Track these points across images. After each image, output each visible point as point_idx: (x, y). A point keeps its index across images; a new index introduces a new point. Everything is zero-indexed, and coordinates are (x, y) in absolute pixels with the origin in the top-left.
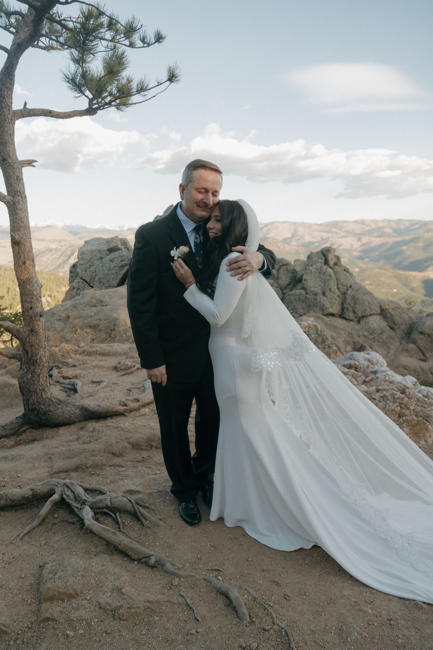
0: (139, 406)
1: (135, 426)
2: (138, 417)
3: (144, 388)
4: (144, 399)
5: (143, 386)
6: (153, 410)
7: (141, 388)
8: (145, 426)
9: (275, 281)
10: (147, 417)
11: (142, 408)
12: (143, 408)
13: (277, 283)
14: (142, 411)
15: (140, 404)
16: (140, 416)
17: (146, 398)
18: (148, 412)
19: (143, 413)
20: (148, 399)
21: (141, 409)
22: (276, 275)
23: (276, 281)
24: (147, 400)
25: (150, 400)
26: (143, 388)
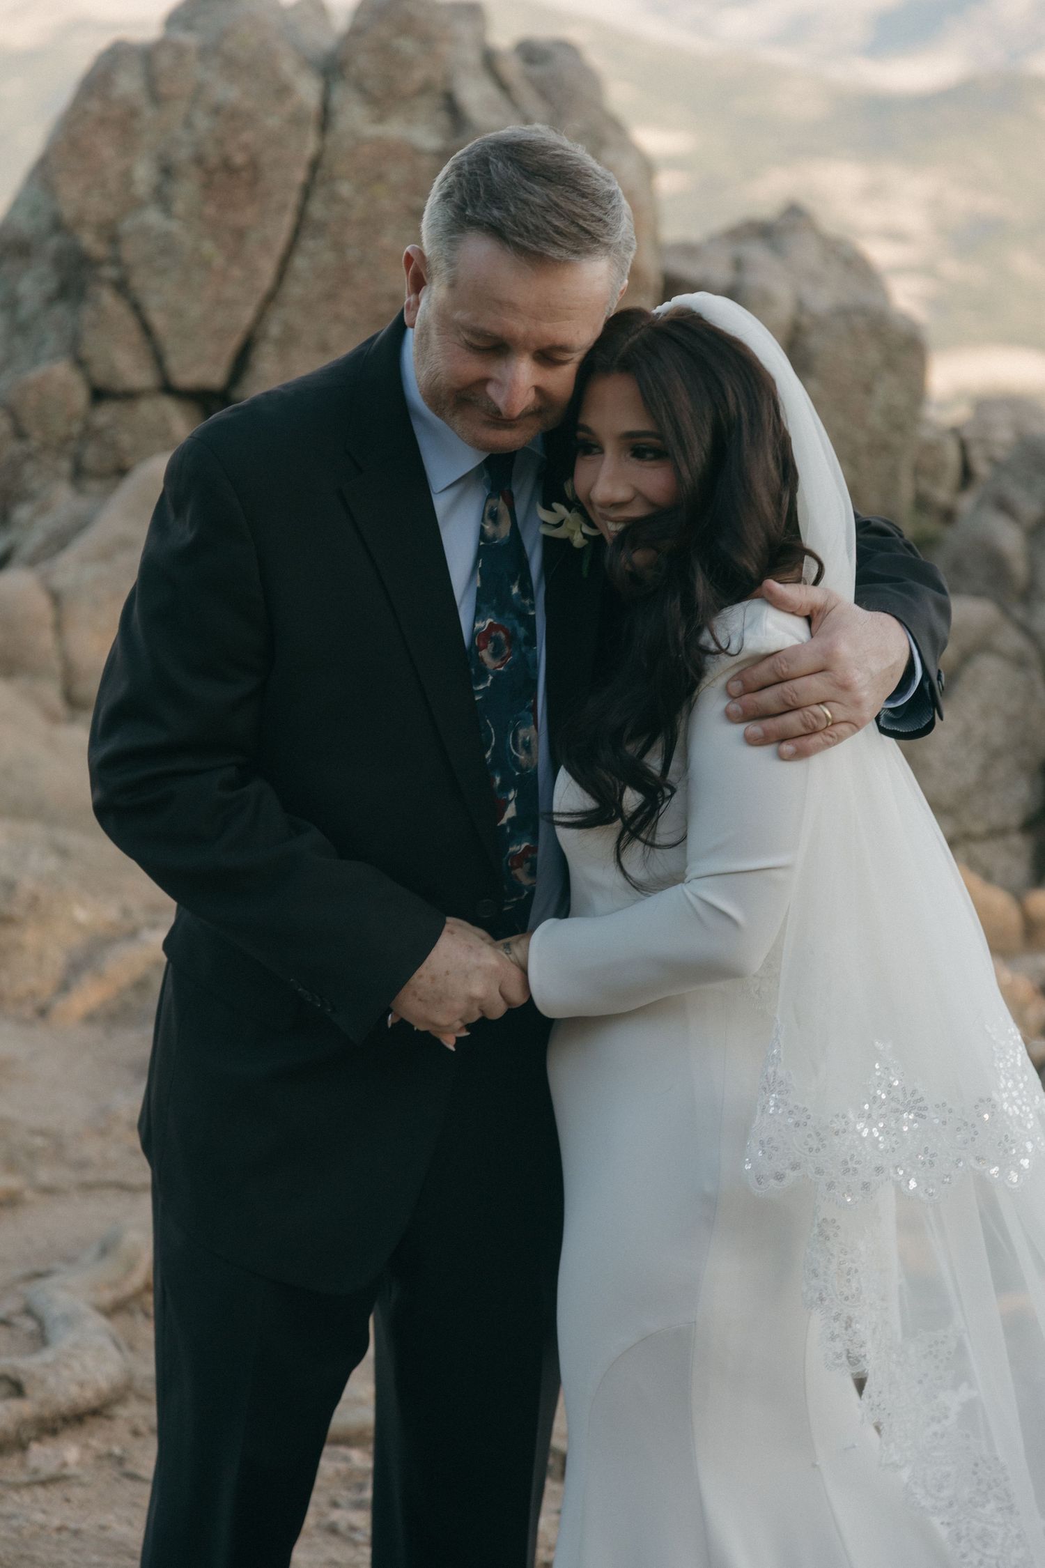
0: (23, 1423)
1: (18, 1530)
2: (17, 1487)
3: (40, 1322)
4: (51, 1381)
5: (28, 1311)
6: (110, 1455)
7: (16, 1320)
8: (76, 1533)
9: (1005, 611)
10: (77, 1493)
11: (38, 1439)
12: (48, 1440)
13: (1026, 630)
14: (42, 1456)
15: (25, 1408)
16: (29, 1485)
17: (65, 1373)
18: (80, 1463)
19: (49, 1468)
20: (82, 1385)
21: (35, 1448)
22: (1019, 568)
23: (1019, 612)
24: (74, 1390)
25: (89, 1394)
26: (29, 1325)
